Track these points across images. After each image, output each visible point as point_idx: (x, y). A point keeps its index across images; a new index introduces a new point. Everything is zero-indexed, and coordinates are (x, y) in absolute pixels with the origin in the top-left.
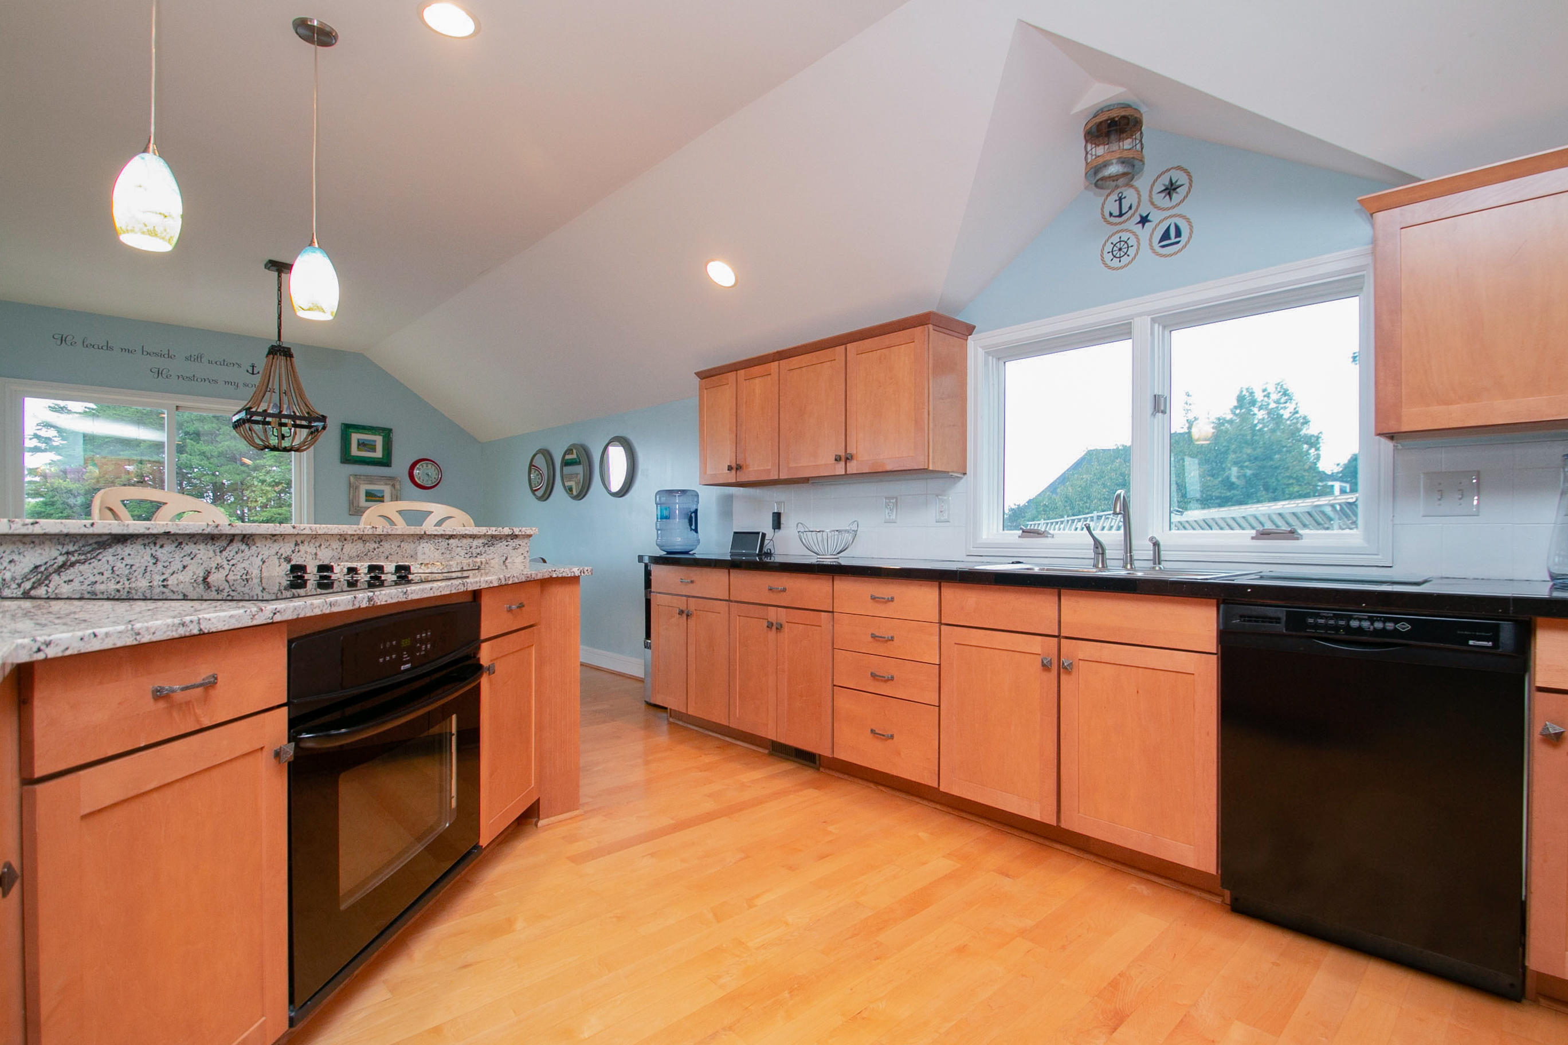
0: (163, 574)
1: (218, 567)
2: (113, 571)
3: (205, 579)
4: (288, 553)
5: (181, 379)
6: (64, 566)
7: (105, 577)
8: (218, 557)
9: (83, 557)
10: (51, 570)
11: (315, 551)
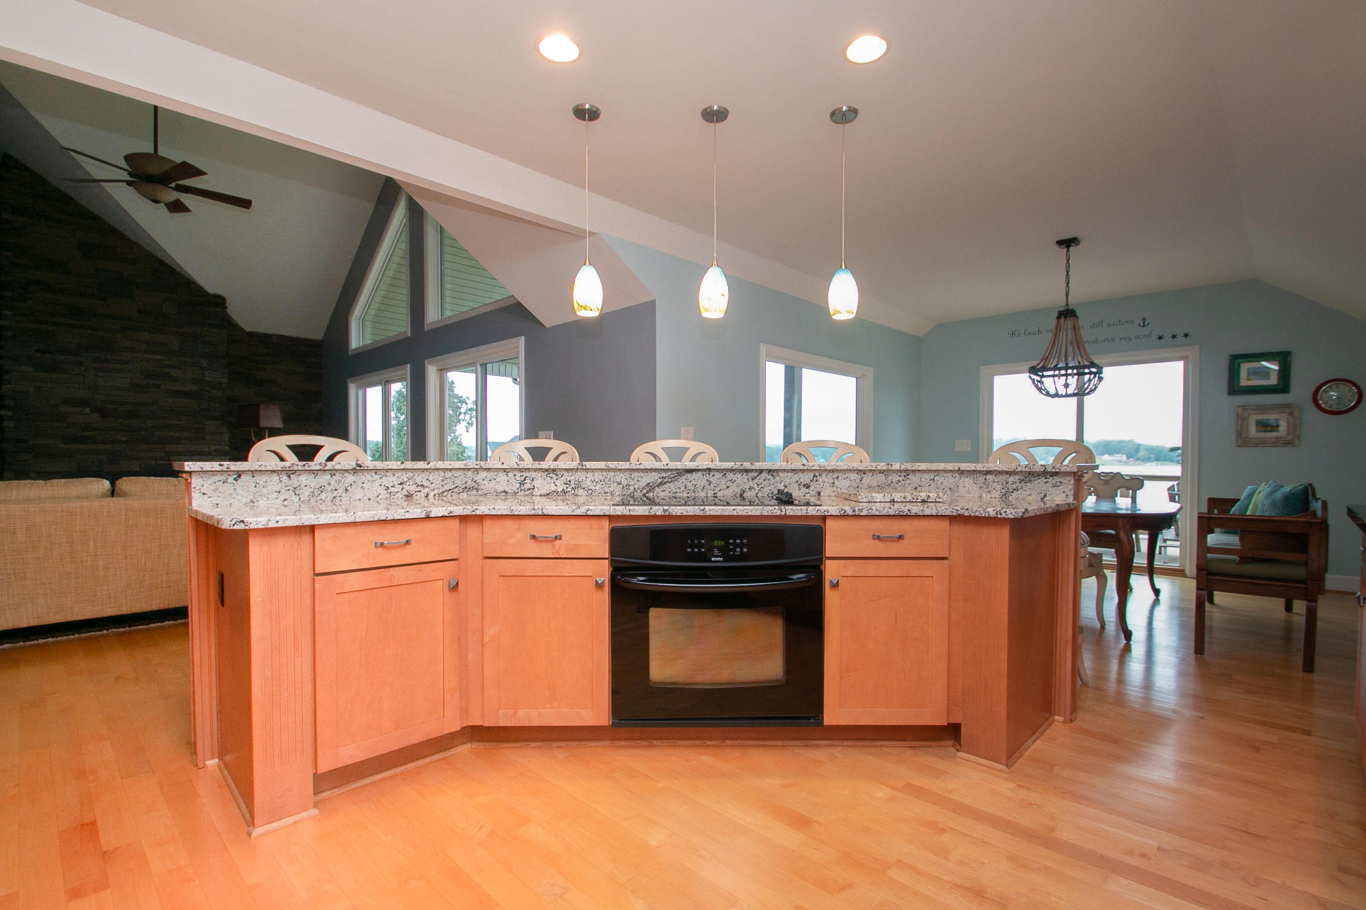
0: (714, 490)
1: (750, 488)
2: (686, 487)
3: (741, 495)
4: (807, 482)
6: (661, 484)
7: (681, 490)
8: (751, 483)
9: (670, 480)
10: (655, 485)
11: (832, 481)
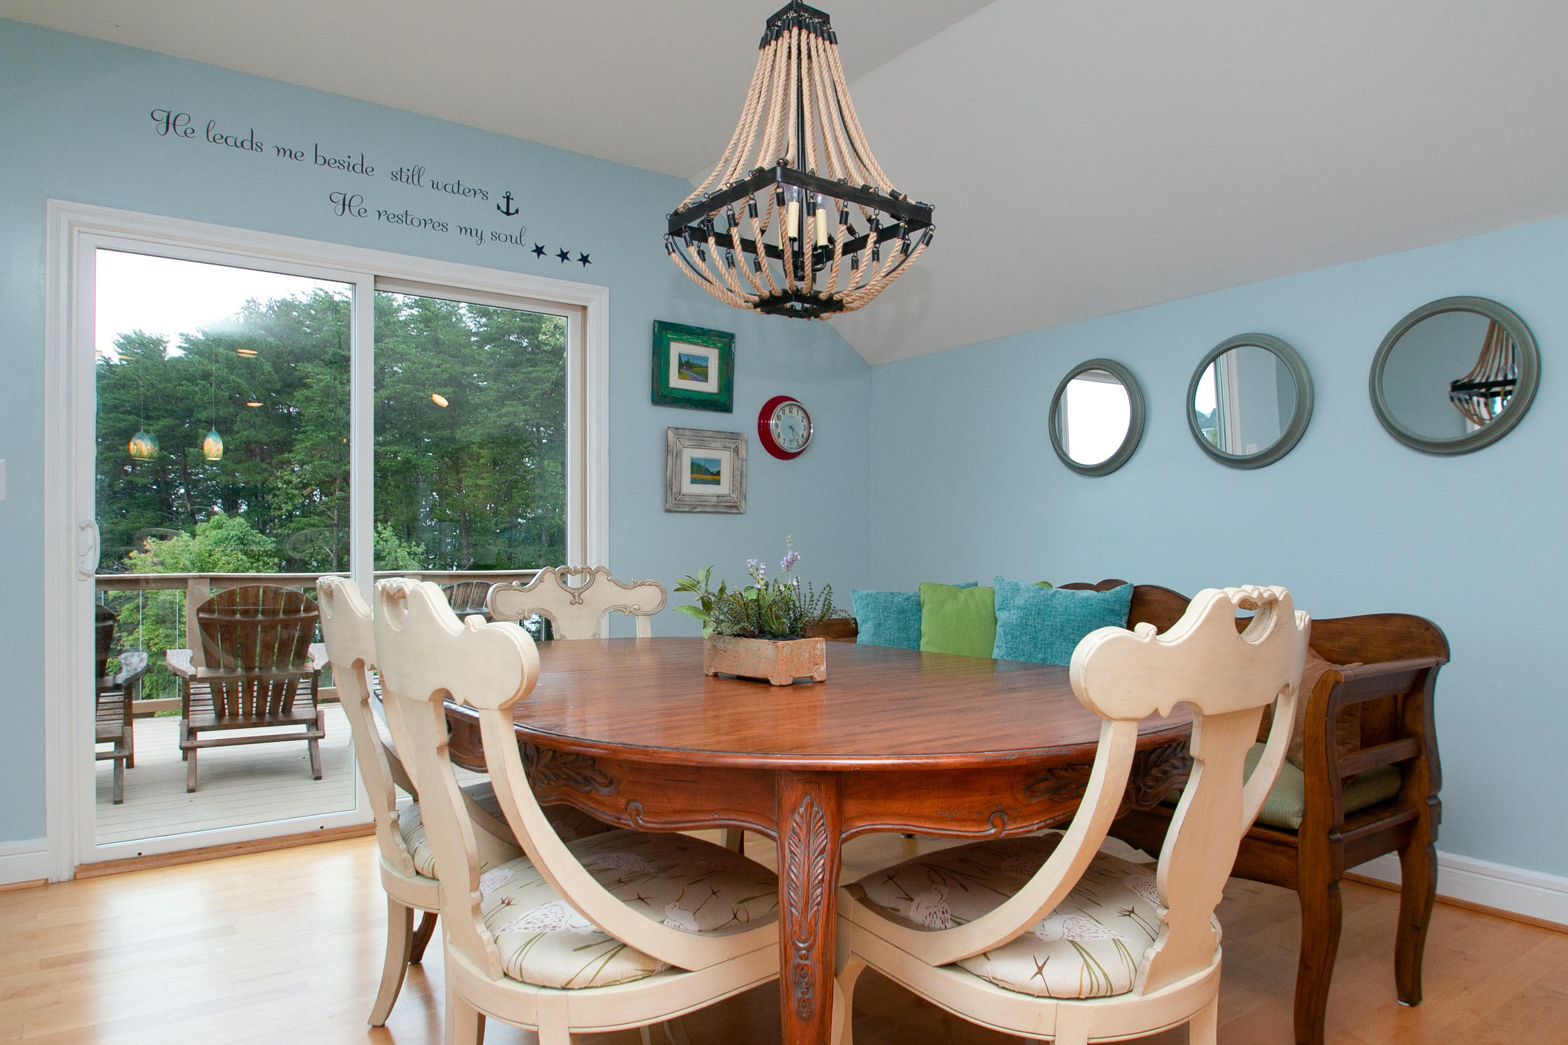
5: (384, 218)
